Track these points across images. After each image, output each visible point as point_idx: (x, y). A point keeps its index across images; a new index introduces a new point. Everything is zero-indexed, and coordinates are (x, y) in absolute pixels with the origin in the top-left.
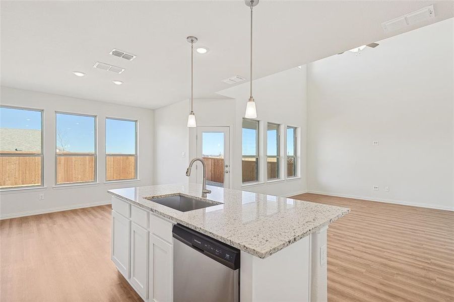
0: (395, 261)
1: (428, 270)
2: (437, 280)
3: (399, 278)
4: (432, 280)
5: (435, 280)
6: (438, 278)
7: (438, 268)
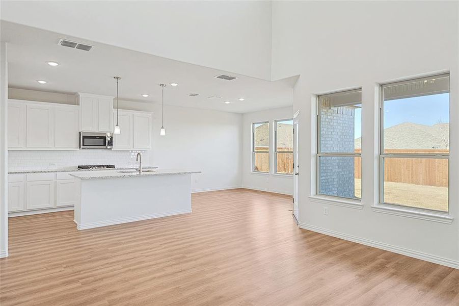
0: (104, 265)
1: (75, 273)
2: (63, 269)
3: (86, 257)
4: (66, 267)
5: (64, 268)
6: (63, 271)
7: (70, 278)
